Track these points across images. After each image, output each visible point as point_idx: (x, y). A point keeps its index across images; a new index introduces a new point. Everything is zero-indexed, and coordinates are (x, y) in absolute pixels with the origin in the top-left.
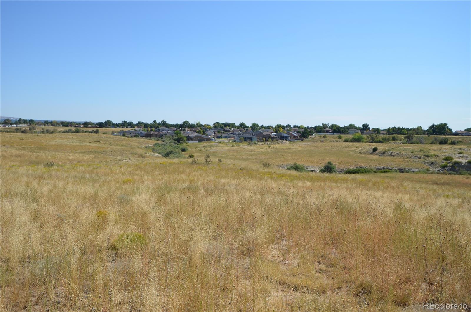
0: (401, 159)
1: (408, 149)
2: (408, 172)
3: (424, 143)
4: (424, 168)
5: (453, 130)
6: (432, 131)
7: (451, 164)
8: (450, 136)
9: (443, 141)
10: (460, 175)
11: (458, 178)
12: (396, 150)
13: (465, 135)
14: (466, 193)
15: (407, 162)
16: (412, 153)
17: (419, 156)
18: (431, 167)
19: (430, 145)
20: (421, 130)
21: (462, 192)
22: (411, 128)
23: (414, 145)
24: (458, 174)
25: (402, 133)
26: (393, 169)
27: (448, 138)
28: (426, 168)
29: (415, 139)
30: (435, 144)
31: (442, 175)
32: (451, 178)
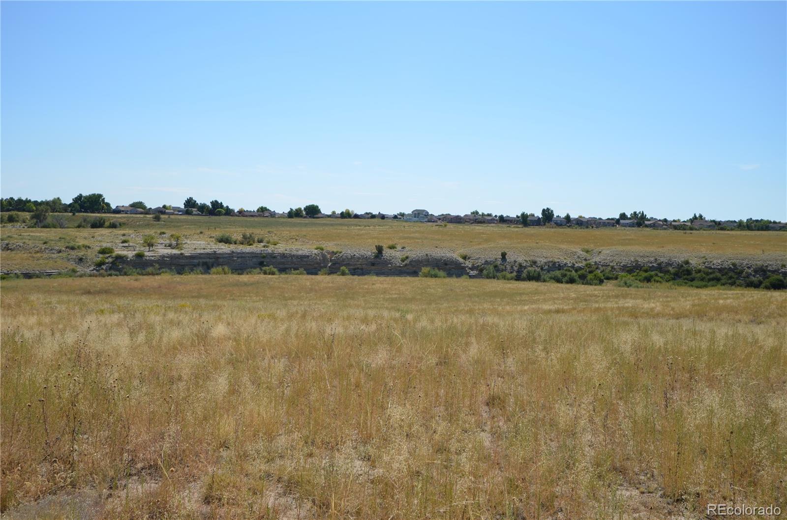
0: (26, 255)
1: (37, 237)
2: (40, 278)
3: (66, 226)
4: (67, 268)
5: (111, 206)
6: (77, 206)
7: (110, 260)
8: (108, 215)
9: (97, 223)
10: (125, 277)
11: (123, 281)
12: (16, 239)
13: (131, 214)
14: (132, 303)
15: (38, 260)
16: (45, 243)
17: (57, 248)
18: (79, 266)
19: (76, 229)
20: (61, 204)
21: (127, 302)
22: (42, 201)
23: (48, 229)
24: (123, 275)
25: (26, 210)
26: (11, 273)
27: (105, 218)
28: (71, 267)
29: (49, 220)
30: (84, 227)
31: (98, 278)
32: (111, 282)
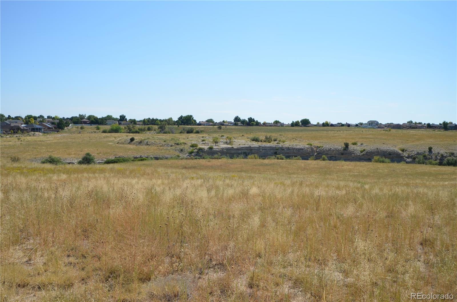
0: (156, 148)
1: (161, 138)
2: (162, 159)
3: (175, 132)
4: (175, 155)
5: (197, 121)
6: (180, 122)
7: (196, 150)
8: (195, 126)
9: (189, 131)
10: (204, 160)
11: (202, 162)
12: (151, 139)
13: (206, 125)
14: (207, 174)
15: (161, 150)
16: (165, 141)
17: (171, 144)
18: (181, 154)
19: (179, 134)
20: (172, 121)
21: (205, 173)
22: (163, 119)
23: (166, 134)
24: (202, 159)
25: (156, 124)
26: (149, 157)
27: (194, 128)
28: (177, 154)
29: (167, 129)
30: (183, 133)
31: (190, 160)
32: (197, 163)
